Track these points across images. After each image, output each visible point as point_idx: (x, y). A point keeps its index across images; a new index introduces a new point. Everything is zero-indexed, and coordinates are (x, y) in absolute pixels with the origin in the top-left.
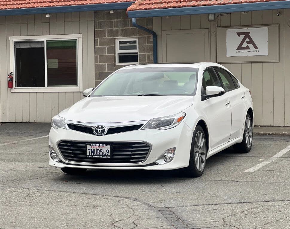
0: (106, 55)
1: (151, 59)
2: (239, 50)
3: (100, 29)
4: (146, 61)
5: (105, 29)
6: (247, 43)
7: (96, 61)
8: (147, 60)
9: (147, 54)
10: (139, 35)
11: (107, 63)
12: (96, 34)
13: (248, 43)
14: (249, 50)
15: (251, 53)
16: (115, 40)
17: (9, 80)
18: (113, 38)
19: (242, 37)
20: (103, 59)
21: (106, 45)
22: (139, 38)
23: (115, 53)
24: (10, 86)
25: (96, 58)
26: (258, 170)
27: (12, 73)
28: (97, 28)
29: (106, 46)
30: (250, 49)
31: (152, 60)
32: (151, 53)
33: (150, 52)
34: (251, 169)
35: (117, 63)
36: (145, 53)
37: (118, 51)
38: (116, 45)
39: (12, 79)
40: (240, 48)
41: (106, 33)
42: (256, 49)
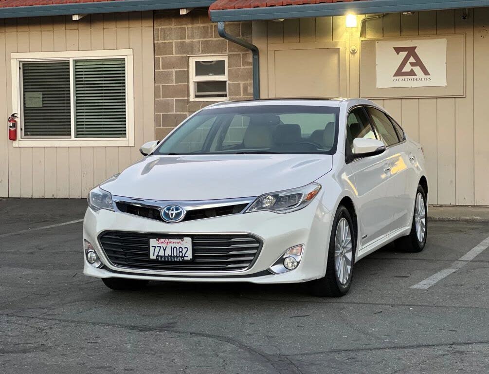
0: (174, 84)
1: (249, 91)
2: (398, 78)
3: (164, 42)
4: (240, 95)
5: (171, 41)
6: (412, 66)
7: (157, 95)
8: (242, 94)
9: (242, 83)
10: (229, 52)
11: (175, 99)
12: (157, 49)
13: (412, 64)
14: (415, 77)
15: (418, 82)
16: (189, 60)
17: (11, 127)
18: (185, 55)
19: (404, 54)
20: (168, 92)
21: (173, 68)
22: (229, 57)
23: (188, 82)
24: (13, 136)
25: (157, 89)
26: (436, 285)
27: (15, 115)
28: (158, 40)
29: (174, 70)
30: (416, 75)
31: (251, 93)
32: (250, 81)
33: (247, 80)
34: (424, 282)
35: (192, 98)
36: (240, 82)
37: (194, 78)
38: (190, 67)
39: (15, 125)
40: (399, 73)
41: (174, 48)
42: (425, 74)
